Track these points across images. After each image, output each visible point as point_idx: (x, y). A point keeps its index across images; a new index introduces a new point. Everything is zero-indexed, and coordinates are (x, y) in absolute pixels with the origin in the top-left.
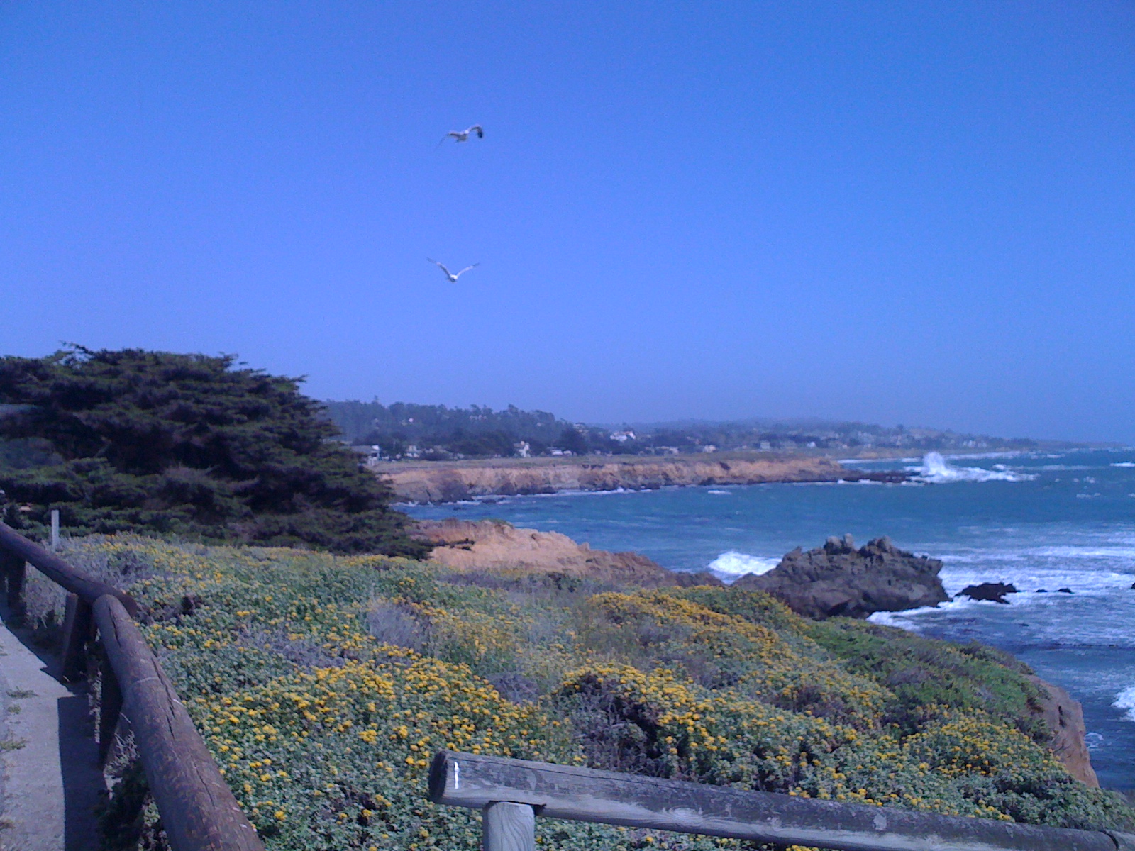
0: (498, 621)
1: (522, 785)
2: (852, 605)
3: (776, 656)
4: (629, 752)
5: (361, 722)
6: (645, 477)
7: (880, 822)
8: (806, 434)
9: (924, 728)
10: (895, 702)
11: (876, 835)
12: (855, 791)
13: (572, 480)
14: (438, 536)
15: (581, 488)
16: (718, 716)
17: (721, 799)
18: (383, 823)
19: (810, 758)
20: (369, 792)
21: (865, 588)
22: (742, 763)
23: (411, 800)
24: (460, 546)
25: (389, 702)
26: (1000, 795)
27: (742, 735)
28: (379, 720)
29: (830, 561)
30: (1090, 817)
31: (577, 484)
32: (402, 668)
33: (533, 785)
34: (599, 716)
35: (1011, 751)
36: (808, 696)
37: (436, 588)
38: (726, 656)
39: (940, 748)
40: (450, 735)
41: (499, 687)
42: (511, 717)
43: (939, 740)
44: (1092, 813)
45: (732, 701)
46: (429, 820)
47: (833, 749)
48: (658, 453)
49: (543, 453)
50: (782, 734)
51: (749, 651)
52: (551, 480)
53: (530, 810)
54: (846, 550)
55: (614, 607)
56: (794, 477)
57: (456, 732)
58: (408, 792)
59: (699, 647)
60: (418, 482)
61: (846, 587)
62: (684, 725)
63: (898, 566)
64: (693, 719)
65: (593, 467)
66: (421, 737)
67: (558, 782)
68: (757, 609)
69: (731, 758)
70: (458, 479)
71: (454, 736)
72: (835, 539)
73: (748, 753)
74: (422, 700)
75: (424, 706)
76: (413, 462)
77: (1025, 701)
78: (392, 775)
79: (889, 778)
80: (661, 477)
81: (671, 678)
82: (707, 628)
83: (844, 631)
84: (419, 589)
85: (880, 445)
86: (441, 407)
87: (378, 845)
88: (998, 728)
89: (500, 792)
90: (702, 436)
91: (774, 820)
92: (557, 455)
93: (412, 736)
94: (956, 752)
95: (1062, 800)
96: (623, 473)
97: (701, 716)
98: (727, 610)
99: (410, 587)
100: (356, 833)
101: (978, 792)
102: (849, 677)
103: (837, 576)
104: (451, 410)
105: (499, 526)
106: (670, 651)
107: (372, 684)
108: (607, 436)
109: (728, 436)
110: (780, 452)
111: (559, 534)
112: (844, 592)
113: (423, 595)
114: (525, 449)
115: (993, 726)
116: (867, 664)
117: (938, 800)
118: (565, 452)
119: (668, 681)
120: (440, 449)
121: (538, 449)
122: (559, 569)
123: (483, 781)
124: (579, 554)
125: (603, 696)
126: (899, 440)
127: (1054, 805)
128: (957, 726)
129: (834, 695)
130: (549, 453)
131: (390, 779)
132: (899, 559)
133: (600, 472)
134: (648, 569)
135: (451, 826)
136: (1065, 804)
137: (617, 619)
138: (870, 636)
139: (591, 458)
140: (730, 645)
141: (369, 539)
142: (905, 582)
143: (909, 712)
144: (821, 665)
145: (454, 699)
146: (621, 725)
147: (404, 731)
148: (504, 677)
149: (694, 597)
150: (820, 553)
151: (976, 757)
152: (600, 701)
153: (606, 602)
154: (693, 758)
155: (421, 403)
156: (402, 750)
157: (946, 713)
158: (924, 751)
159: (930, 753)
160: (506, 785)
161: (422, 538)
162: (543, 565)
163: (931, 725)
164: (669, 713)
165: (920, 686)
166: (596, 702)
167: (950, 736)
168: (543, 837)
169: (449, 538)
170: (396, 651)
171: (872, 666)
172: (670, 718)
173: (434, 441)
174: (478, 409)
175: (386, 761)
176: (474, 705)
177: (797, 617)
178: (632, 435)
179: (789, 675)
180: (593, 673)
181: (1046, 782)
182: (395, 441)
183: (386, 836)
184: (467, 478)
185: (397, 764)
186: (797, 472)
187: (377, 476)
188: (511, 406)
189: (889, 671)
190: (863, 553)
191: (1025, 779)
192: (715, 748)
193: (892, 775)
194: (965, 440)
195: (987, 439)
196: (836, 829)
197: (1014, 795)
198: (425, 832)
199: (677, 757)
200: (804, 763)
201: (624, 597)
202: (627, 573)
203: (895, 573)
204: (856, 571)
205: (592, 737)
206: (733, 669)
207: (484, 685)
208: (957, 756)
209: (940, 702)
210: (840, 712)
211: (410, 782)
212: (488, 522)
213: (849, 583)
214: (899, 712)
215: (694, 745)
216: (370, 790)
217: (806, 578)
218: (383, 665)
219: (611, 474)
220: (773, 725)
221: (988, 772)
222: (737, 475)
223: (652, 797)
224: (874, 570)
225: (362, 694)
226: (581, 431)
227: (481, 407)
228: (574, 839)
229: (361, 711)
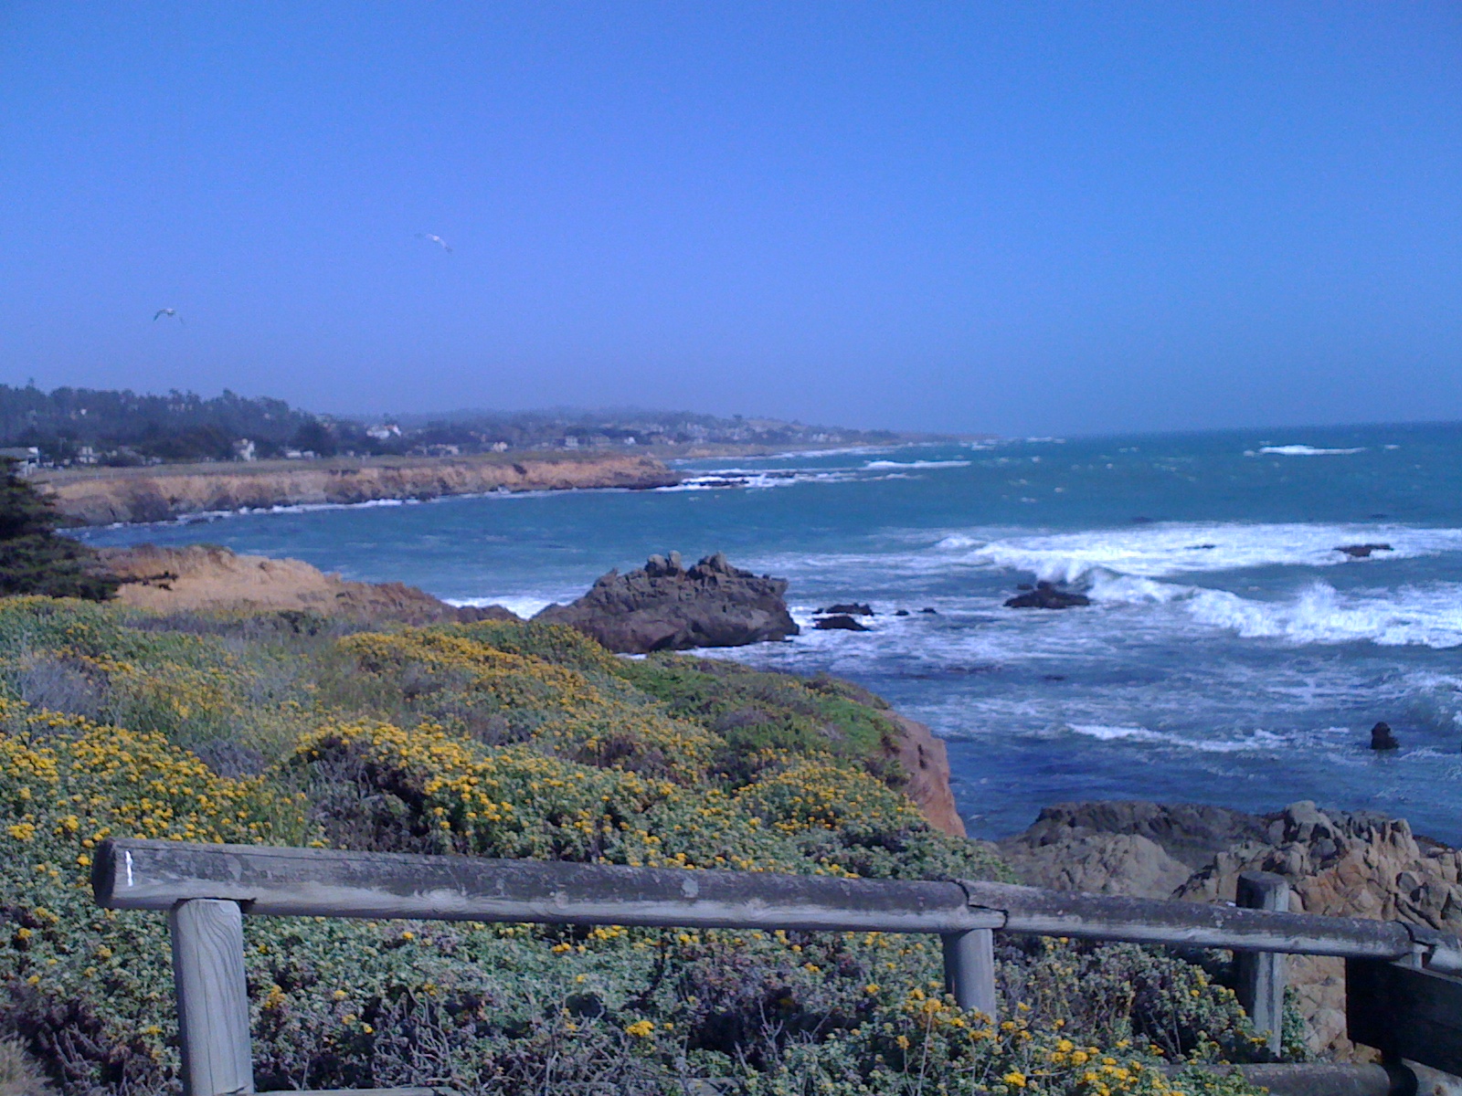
0: (207, 675)
1: (222, 875)
2: (679, 638)
3: (580, 703)
4: (388, 830)
5: (12, 814)
6: (415, 485)
7: (691, 888)
8: (623, 428)
9: (759, 778)
10: (725, 749)
11: (685, 905)
12: (672, 856)
13: (316, 491)
14: (126, 569)
15: (329, 501)
16: (502, 778)
17: (491, 873)
18: (50, 944)
19: (617, 821)
20: (26, 905)
21: (696, 617)
22: (533, 833)
23: (88, 913)
24: (158, 582)
25: (50, 786)
26: (845, 851)
27: (532, 799)
28: (36, 810)
29: (653, 586)
30: (949, 870)
31: (323, 495)
32: (68, 741)
33: (237, 876)
34: (346, 788)
35: (860, 799)
36: (619, 747)
37: (119, 636)
38: (517, 706)
39: (777, 799)
40: (138, 824)
41: (209, 760)
42: (223, 796)
43: (776, 792)
44: (951, 864)
45: (520, 758)
46: (111, 936)
47: (646, 807)
48: (434, 453)
49: (274, 455)
50: (582, 794)
51: (547, 697)
52: (287, 490)
53: (235, 907)
54: (672, 571)
55: (369, 651)
56: (607, 482)
57: (146, 820)
58: (82, 901)
59: (482, 696)
60: (97, 497)
61: (673, 617)
62: (459, 792)
63: (735, 589)
64: (469, 784)
65: (344, 472)
66: (97, 828)
67: (271, 869)
68: (558, 647)
69: (518, 829)
70: (154, 492)
71: (143, 825)
72: (659, 559)
73: (540, 821)
74: (96, 780)
75: (101, 789)
76: (88, 469)
77: (879, 740)
78: (58, 881)
79: (713, 838)
80: (436, 484)
81: (441, 734)
82: (491, 672)
83: (666, 669)
84: (95, 638)
85: (714, 440)
86: (127, 393)
87: (40, 973)
88: (844, 773)
89: (190, 887)
90: (489, 430)
91: (560, 894)
92: (293, 458)
93: (84, 828)
94: (796, 803)
95: (916, 852)
96: (386, 480)
97: (481, 779)
98: (518, 649)
99: (83, 636)
100: (11, 961)
101: (820, 849)
102: (671, 723)
103: (661, 603)
104: (142, 398)
105: (214, 553)
106: (443, 704)
107: (25, 763)
108: (363, 432)
109: (523, 430)
110: (591, 450)
111: (298, 562)
112: (670, 622)
113: (101, 645)
114: (248, 450)
115: (840, 771)
116: (693, 706)
117: (772, 861)
118: (306, 454)
119: (438, 738)
120: (128, 451)
121: (267, 449)
122: (300, 607)
123: (168, 874)
124: (327, 587)
125: (350, 763)
126: (737, 434)
127: (908, 858)
128: (797, 773)
129: (652, 745)
130: (282, 455)
131: (56, 887)
132: (736, 580)
133: (354, 479)
134: (420, 603)
135: (141, 940)
136: (920, 857)
137: (374, 667)
138: (698, 672)
139: (341, 461)
140: (522, 691)
141: (27, 576)
142: (743, 607)
143: (741, 759)
144: (636, 710)
145: (142, 777)
146: (376, 797)
147: (72, 822)
148: (215, 746)
149: (476, 635)
150: (640, 576)
151: (819, 808)
152: (346, 769)
153: (358, 645)
154: (470, 832)
155: (97, 388)
156: (72, 847)
157: (784, 758)
158: (758, 804)
159: (766, 806)
160: (199, 877)
161: (104, 572)
162: (278, 603)
163: (767, 774)
164: (437, 778)
165: (754, 728)
166: (341, 771)
167: (789, 785)
168: (269, 944)
169: (142, 571)
170: (61, 720)
171: (699, 708)
172: (439, 784)
173: (118, 440)
174: (180, 396)
175: (49, 863)
176: (171, 783)
177: (608, 654)
178: (396, 430)
179: (595, 724)
180: (337, 733)
181: (898, 832)
182: (62, 441)
183: (53, 961)
184: (166, 488)
185: (65, 867)
186: (611, 475)
187: (34, 487)
188: (227, 392)
189: (718, 713)
190: (693, 574)
191: (874, 830)
192: (498, 817)
193: (717, 834)
194: (814, 432)
195: (841, 432)
196: (636, 899)
197: (863, 850)
198: (106, 952)
199: (450, 833)
200: (608, 828)
201: (382, 637)
202: (393, 609)
203: (731, 597)
204: (683, 596)
205: (337, 815)
206: (526, 721)
207: (186, 759)
208: (797, 808)
209: (778, 746)
210: (658, 765)
211: (84, 889)
212: (198, 549)
213: (676, 611)
214: (729, 762)
215: (471, 815)
216: (28, 902)
217: (624, 607)
218: (41, 739)
219: (369, 482)
220: (570, 785)
221: (833, 825)
222: (536, 480)
223: (401, 879)
224: (706, 594)
225: (11, 777)
226: (326, 425)
227: (184, 393)
228: (308, 943)
229: (11, 799)
